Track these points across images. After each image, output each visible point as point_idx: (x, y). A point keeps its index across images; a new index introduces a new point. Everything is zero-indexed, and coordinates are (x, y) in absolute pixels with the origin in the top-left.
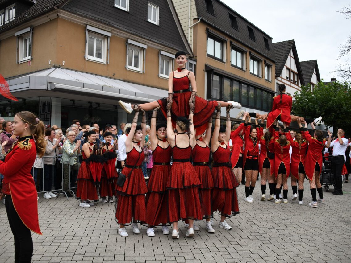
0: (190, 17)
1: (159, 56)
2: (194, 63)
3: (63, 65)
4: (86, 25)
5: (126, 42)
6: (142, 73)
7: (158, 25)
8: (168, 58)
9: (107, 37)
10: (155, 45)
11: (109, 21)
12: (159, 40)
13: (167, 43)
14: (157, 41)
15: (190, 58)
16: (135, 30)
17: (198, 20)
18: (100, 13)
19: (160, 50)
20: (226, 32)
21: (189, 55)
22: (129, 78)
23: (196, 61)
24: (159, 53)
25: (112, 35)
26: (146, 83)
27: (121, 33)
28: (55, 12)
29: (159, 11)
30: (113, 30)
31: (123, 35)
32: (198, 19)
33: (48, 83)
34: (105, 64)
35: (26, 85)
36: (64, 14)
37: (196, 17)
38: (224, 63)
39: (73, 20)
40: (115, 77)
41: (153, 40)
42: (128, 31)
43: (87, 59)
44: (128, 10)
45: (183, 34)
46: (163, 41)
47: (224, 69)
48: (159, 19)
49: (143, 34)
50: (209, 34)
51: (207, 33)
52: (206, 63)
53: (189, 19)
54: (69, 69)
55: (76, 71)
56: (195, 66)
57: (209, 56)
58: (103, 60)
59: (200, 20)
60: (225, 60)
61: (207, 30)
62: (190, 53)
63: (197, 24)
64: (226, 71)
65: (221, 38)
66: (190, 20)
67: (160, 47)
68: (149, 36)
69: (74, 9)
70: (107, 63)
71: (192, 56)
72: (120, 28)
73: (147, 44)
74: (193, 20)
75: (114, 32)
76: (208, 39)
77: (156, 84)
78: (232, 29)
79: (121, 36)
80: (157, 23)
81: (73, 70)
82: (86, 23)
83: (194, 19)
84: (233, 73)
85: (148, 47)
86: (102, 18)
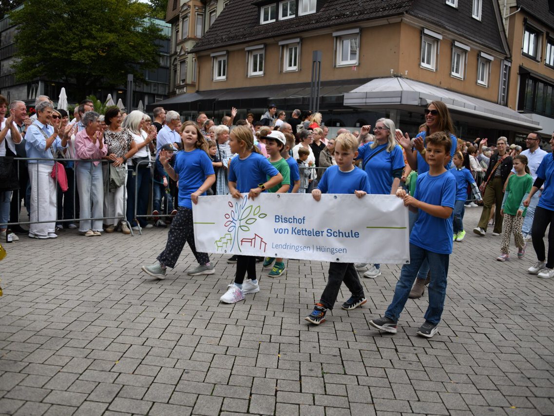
0: (505, 5)
1: (478, 59)
2: (509, 64)
3: (406, 74)
4: (423, 28)
5: (452, 44)
6: (462, 80)
7: (480, 20)
8: (485, 60)
9: (437, 40)
10: (476, 46)
11: (442, 22)
12: (481, 39)
13: (488, 43)
14: (479, 41)
15: (506, 59)
16: (461, 30)
17: (517, 9)
18: (435, 13)
19: (480, 52)
20: (544, 20)
21: (505, 56)
22: (453, 87)
23: (511, 62)
24: (479, 55)
25: (443, 38)
26: (465, 92)
27: (449, 34)
28: (401, 17)
29: (483, 3)
30: (444, 31)
31: (451, 37)
32: (517, 7)
33: (420, 98)
34: (435, 71)
35: (398, 100)
36: (407, 19)
37: (515, 5)
38: (538, 62)
39: (412, 23)
40: (442, 85)
41: (476, 40)
42: (456, 31)
43: (421, 67)
44: (457, 7)
45: (502, 30)
46: (484, 40)
47: (536, 70)
48: (481, 14)
49: (467, 33)
50: (527, 26)
51: (524, 25)
52: (521, 64)
53: (504, 6)
54: (407, 78)
55: (413, 80)
56: (510, 67)
57: (524, 54)
58: (432, 66)
59: (519, 9)
60: (539, 59)
61: (525, 21)
62: (507, 52)
63: (515, 14)
64: (539, 72)
65: (536, 28)
66: (505, 8)
67: (480, 47)
68: (473, 35)
69: (416, 11)
70: (436, 70)
71: (509, 56)
72: (451, 29)
73: (470, 45)
74: (509, 8)
75: (445, 34)
76: (525, 33)
77: (473, 92)
78: (550, 15)
79: (449, 38)
80: (479, 18)
81: (410, 79)
82: (423, 26)
83: (511, 7)
84: (546, 75)
85: (471, 49)
86: (436, 19)
